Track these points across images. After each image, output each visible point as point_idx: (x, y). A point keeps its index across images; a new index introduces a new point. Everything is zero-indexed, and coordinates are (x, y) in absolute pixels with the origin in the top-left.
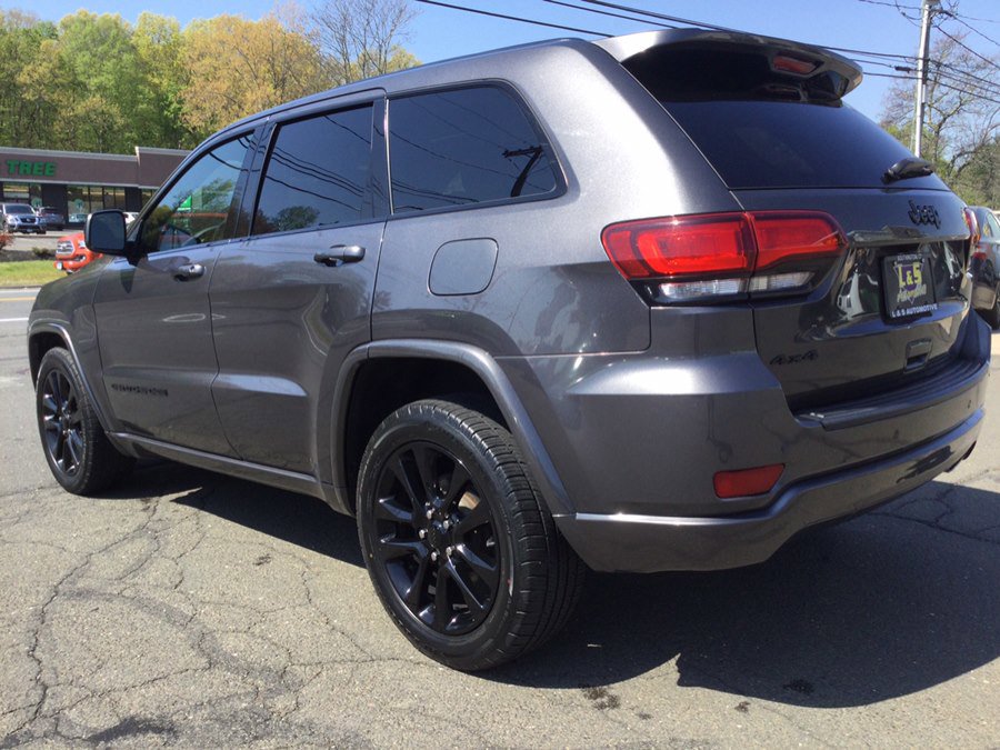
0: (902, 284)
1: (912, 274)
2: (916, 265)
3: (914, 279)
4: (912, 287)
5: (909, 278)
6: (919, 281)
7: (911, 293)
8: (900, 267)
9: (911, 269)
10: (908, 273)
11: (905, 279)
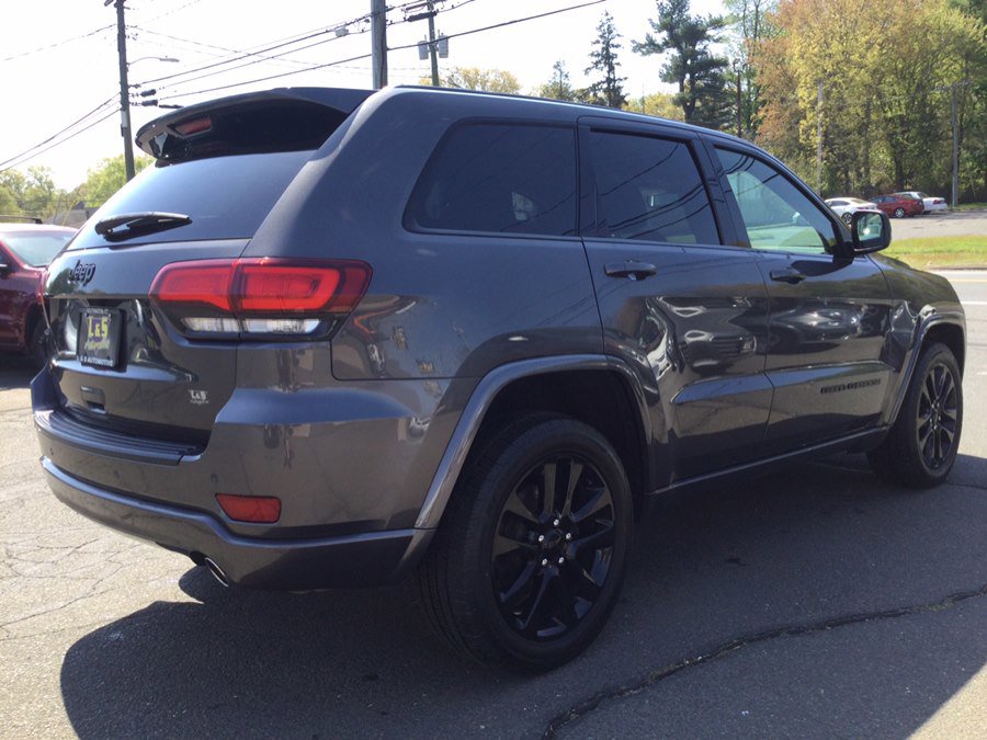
0: (90, 334)
1: (100, 327)
2: (104, 320)
3: (101, 332)
4: (98, 339)
5: (97, 331)
6: (105, 335)
7: (97, 344)
8: (91, 318)
9: (100, 322)
10: (97, 326)
11: (93, 331)
